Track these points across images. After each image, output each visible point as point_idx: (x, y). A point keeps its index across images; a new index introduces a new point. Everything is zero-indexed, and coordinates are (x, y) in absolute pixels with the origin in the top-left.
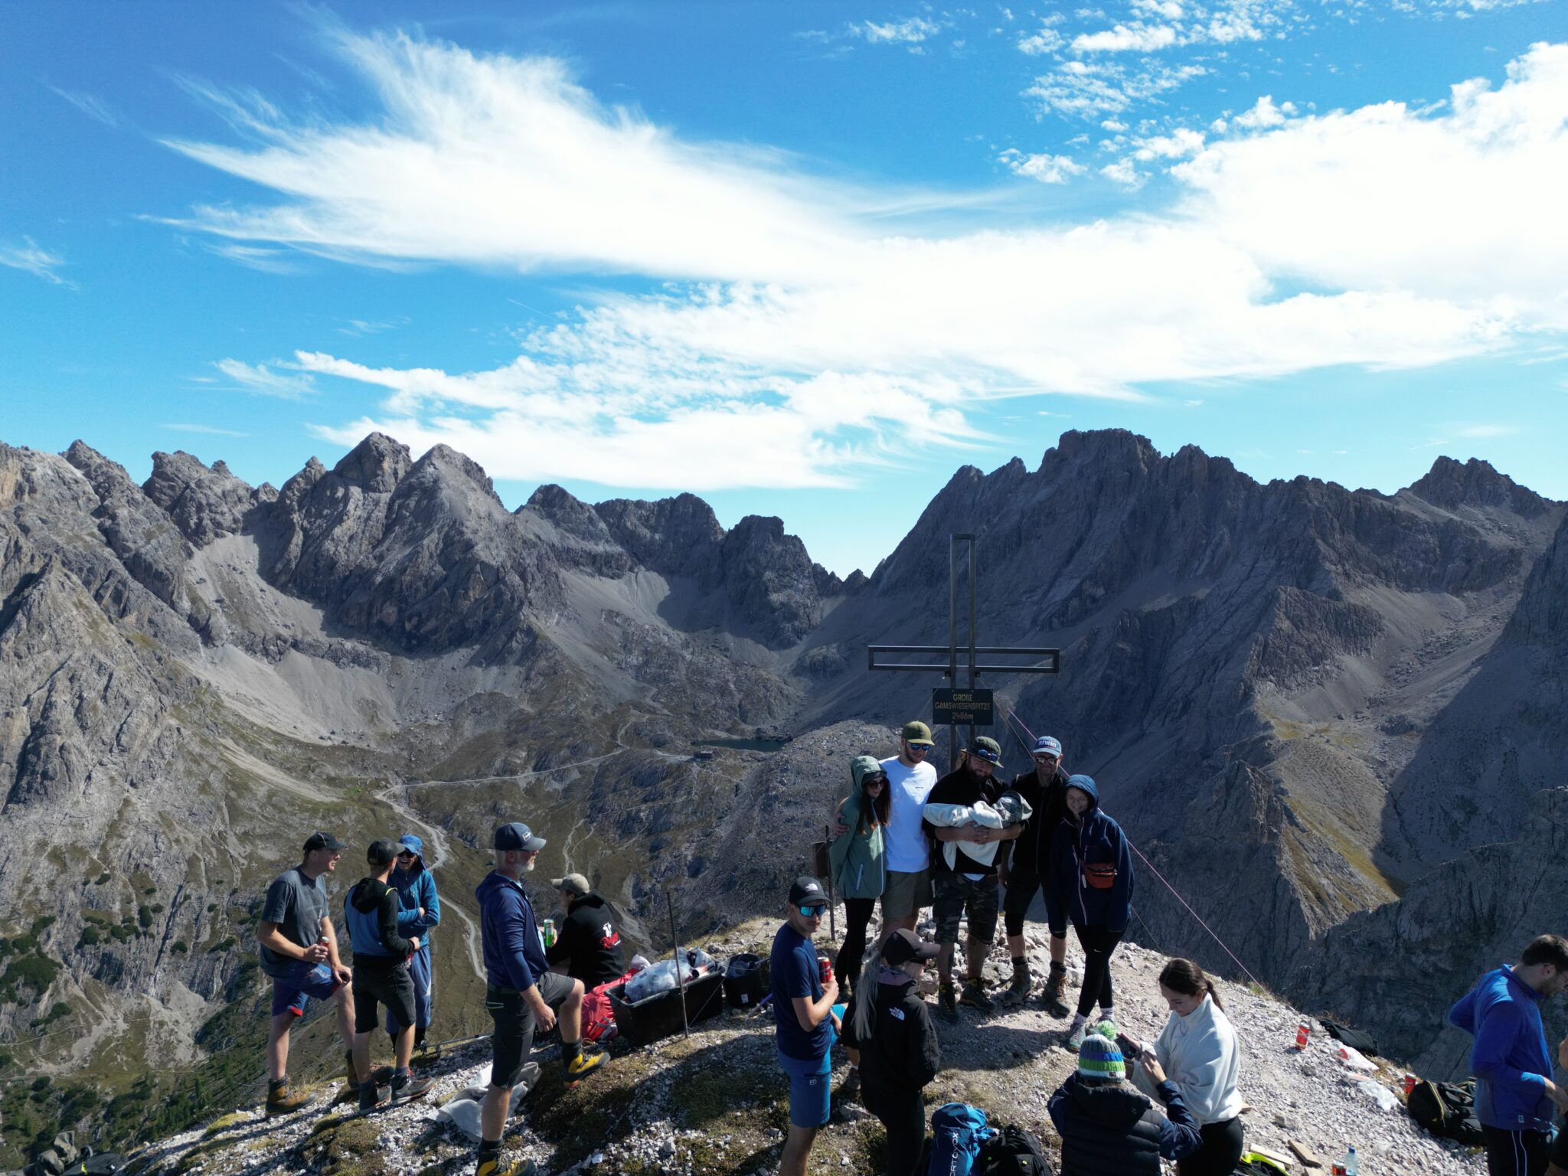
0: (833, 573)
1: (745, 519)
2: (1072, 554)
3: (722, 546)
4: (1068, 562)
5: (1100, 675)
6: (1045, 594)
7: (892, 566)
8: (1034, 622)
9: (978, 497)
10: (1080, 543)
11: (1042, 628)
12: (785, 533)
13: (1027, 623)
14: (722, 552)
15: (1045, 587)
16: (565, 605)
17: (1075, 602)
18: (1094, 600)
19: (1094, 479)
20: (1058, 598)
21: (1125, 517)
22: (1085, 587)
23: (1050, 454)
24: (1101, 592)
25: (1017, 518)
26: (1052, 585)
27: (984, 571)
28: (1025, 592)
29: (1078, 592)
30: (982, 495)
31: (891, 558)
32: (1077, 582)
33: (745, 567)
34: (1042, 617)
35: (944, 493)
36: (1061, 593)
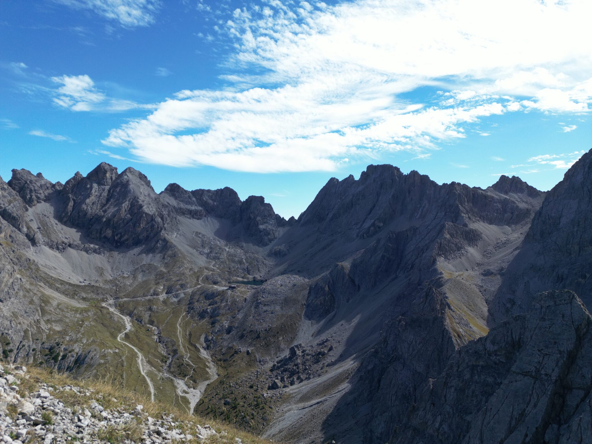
0: (283, 218)
1: (250, 197)
2: (371, 211)
3: (241, 207)
4: (370, 213)
5: (381, 255)
6: (361, 225)
7: (305, 215)
8: (357, 236)
9: (337, 189)
10: (374, 206)
11: (360, 238)
12: (265, 202)
13: (355, 236)
14: (240, 209)
15: (361, 223)
16: (179, 230)
17: (372, 228)
18: (379, 227)
19: (379, 183)
20: (366, 227)
21: (390, 197)
22: (376, 223)
23: (363, 173)
24: (382, 224)
25: (351, 197)
26: (364, 222)
27: (339, 216)
28: (354, 225)
29: (373, 224)
30: (339, 189)
31: (305, 212)
32: (373, 221)
33: (250, 215)
34: (360, 234)
35: (324, 188)
36: (367, 225)
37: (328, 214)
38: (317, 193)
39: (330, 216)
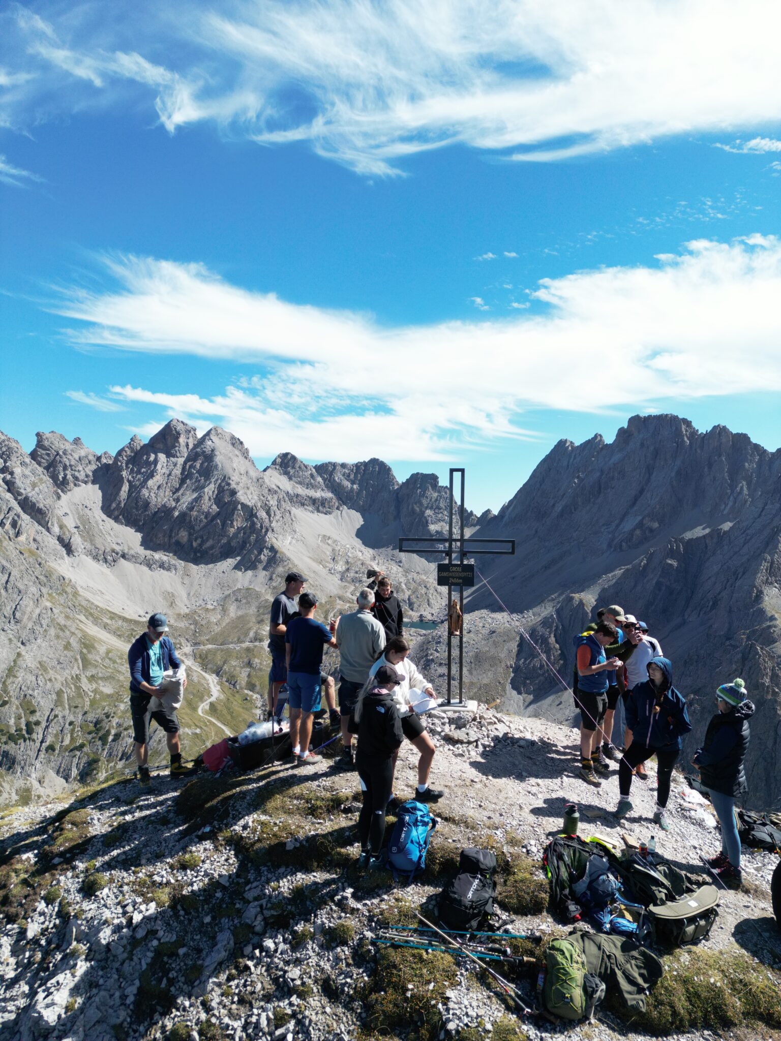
0: (471, 512)
1: (413, 475)
2: (636, 499)
3: (398, 493)
4: (634, 504)
5: (654, 582)
6: (618, 526)
7: (511, 508)
8: (609, 546)
9: (571, 460)
10: (642, 492)
11: (615, 550)
12: (440, 484)
13: (605, 546)
14: (397, 497)
15: (617, 522)
16: (295, 531)
17: (638, 532)
18: (651, 530)
19: (652, 448)
20: (625, 530)
21: (673, 474)
22: (645, 522)
23: (621, 432)
24: (656, 525)
25: (598, 474)
26: (622, 520)
27: (575, 510)
28: (603, 525)
29: (640, 525)
30: (575, 458)
31: (511, 502)
32: (639, 518)
33: (413, 507)
34: (615, 542)
35: (548, 458)
36: (629, 525)
37: (554, 505)
38: (535, 467)
39: (559, 508)
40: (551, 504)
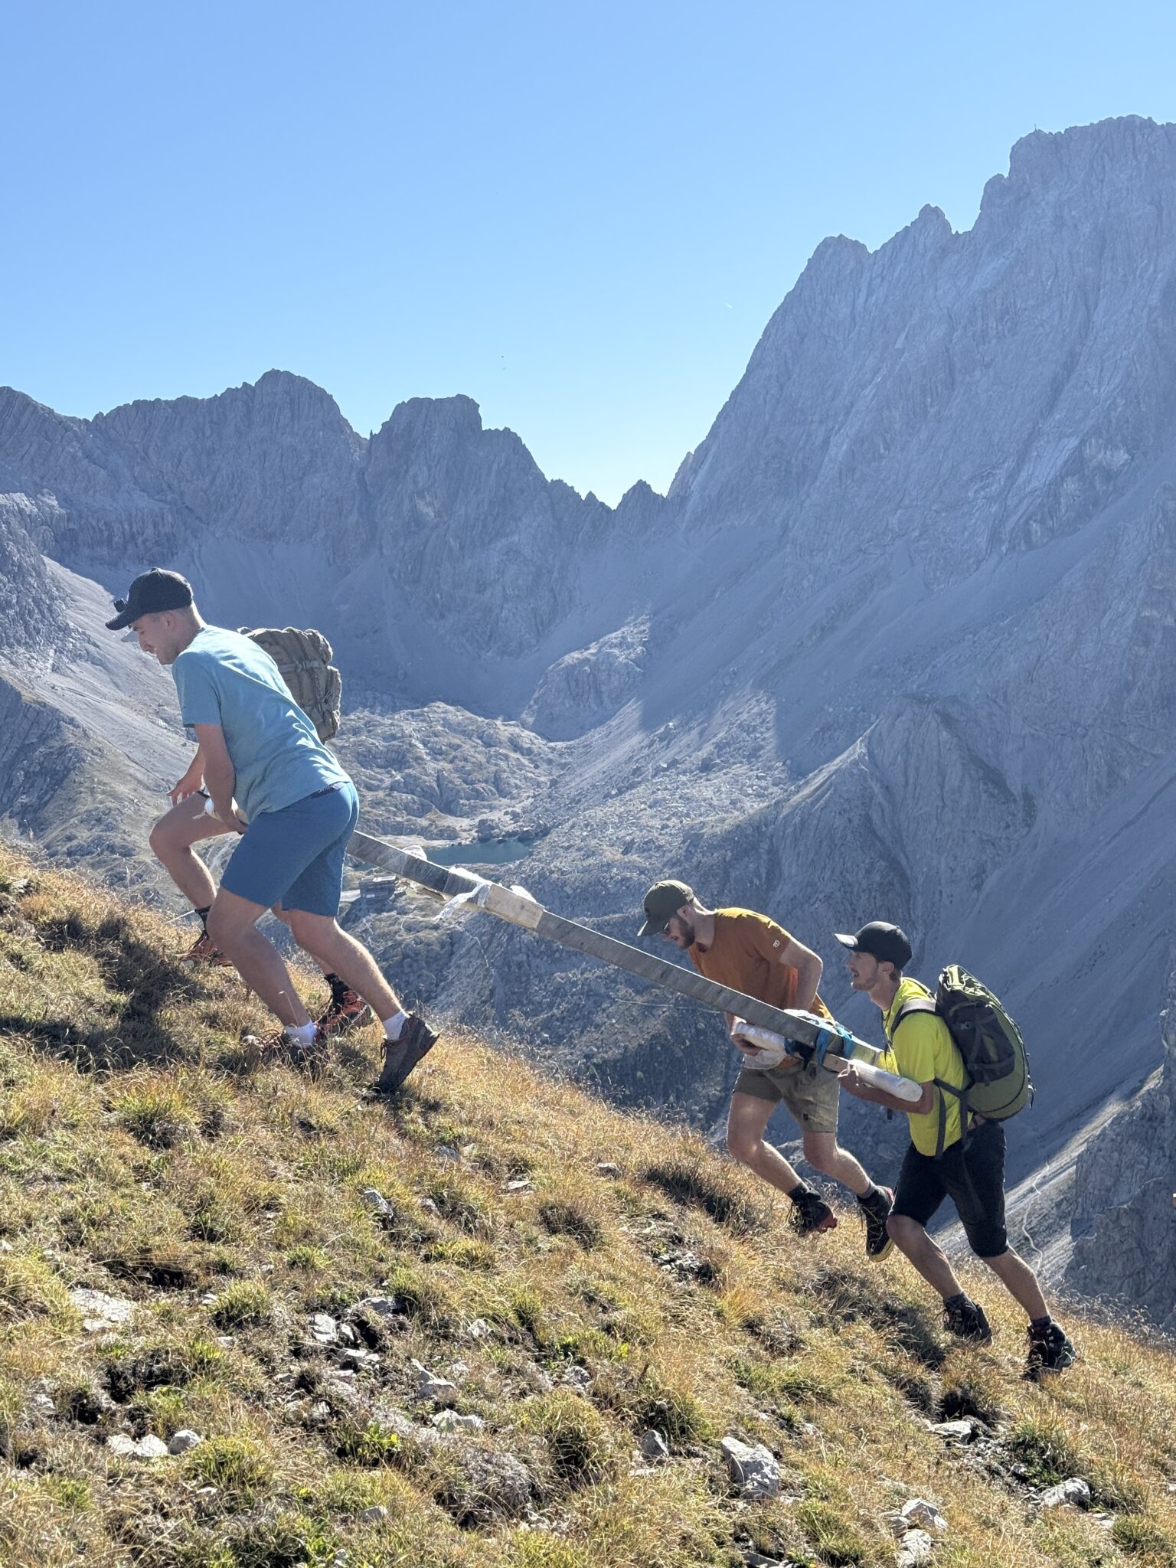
0: (591, 495)
1: (399, 409)
2: (1056, 388)
3: (362, 472)
4: (1051, 405)
5: (1130, 622)
6: (1012, 477)
7: (706, 467)
8: (994, 539)
9: (861, 300)
10: (1069, 367)
11: (1012, 548)
12: (484, 428)
13: (982, 541)
14: (362, 481)
15: (1009, 464)
17: (1071, 485)
18: (1109, 475)
19: (1086, 228)
20: (1035, 484)
21: (1155, 298)
22: (1088, 452)
23: (995, 188)
24: (1122, 456)
25: (940, 331)
26: (1022, 458)
27: (887, 448)
28: (972, 479)
29: (1076, 465)
30: (869, 294)
31: (702, 449)
32: (1072, 443)
33: (414, 509)
34: (1010, 524)
35: (792, 299)
36: (1040, 472)
37: (826, 443)
39: (839, 449)
40: (820, 439)
